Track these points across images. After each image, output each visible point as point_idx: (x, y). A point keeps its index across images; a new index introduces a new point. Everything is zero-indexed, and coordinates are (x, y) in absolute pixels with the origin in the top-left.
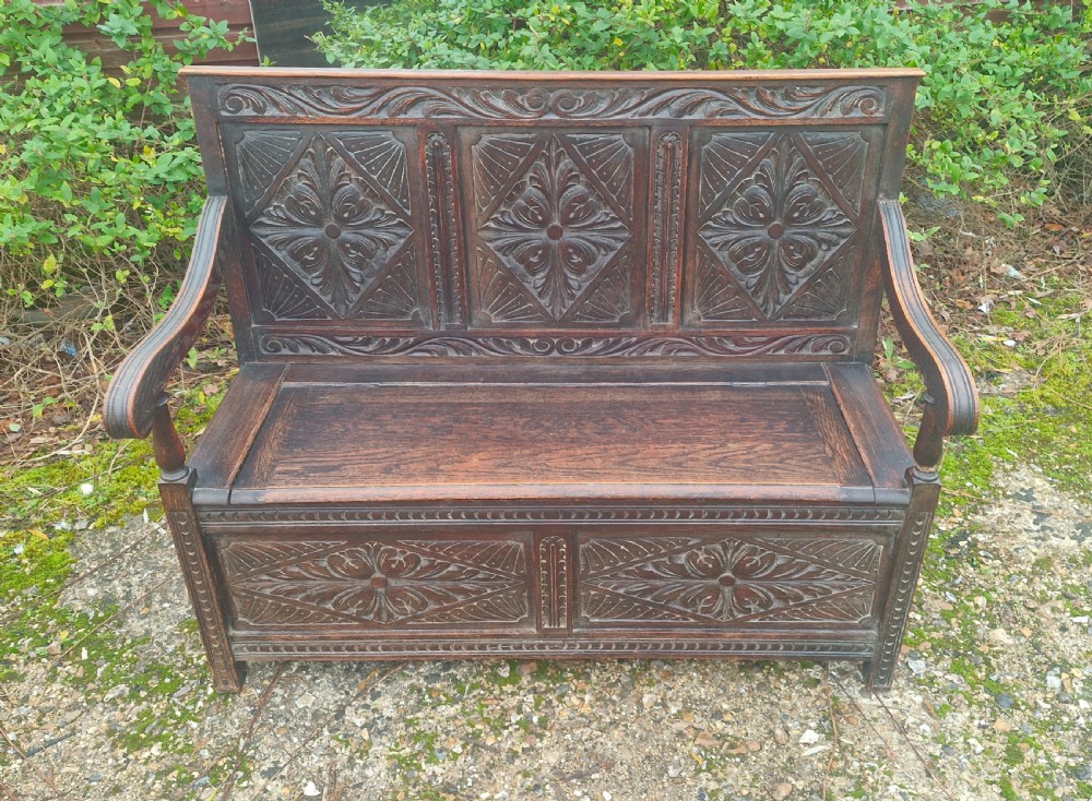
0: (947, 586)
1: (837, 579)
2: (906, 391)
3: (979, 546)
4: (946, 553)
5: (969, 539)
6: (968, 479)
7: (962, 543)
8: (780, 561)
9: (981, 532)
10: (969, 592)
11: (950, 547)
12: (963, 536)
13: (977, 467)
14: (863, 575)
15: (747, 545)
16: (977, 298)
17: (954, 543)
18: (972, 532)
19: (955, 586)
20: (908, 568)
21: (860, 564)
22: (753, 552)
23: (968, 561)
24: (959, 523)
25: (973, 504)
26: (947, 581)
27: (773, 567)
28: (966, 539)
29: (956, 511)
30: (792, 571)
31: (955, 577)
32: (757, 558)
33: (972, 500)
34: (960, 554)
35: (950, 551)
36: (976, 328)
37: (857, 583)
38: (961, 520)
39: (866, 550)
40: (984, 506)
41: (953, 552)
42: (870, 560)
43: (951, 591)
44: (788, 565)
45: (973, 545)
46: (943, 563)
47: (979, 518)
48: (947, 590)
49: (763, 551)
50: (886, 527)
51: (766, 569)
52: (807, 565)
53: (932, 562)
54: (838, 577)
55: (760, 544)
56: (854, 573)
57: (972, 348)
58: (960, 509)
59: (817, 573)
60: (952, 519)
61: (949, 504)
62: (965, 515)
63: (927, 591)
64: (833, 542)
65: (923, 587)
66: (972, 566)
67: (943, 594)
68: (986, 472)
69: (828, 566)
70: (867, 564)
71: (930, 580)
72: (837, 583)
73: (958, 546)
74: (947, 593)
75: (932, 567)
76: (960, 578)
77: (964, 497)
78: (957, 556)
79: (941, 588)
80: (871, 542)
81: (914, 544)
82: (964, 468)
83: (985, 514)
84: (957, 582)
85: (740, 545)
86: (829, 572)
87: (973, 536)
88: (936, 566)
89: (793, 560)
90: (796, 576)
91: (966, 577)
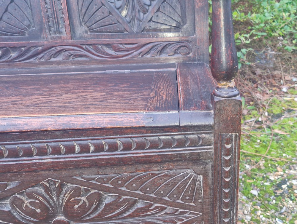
0: (277, 214)
1: (166, 214)
2: (251, 118)
3: (294, 187)
4: (275, 193)
5: (288, 183)
6: (284, 152)
7: (284, 186)
8: (108, 199)
9: (294, 179)
10: (291, 218)
11: (277, 189)
12: (284, 182)
13: (288, 147)
14: (190, 208)
15: (70, 185)
16: (281, 87)
17: (279, 186)
18: (289, 179)
19: (281, 214)
20: (227, 196)
21: (184, 196)
22: (77, 193)
23: (288, 197)
24: (281, 175)
25: (288, 165)
26: (277, 211)
27: (103, 206)
28: (285, 184)
29: (279, 169)
30: (122, 209)
31: (281, 208)
32: (84, 199)
33: (287, 163)
34: (283, 193)
35: (276, 191)
36: (282, 96)
37: (186, 215)
38: (282, 173)
39: (187, 181)
40: (294, 165)
41: (279, 192)
42: (193, 190)
43: (279, 218)
44: (116, 204)
45: (290, 187)
46: (274, 199)
47: (292, 172)
48: (276, 217)
49: (87, 191)
50: (198, 154)
51: (96, 209)
52: (135, 202)
53: (266, 200)
54: (167, 211)
55: (82, 183)
56: (181, 206)
57: (280, 102)
58: (281, 168)
59: (146, 209)
60: (277, 173)
61: (275, 165)
62: (284, 171)
63: (264, 219)
64: (154, 175)
65: (261, 216)
66: (291, 200)
67: (274, 220)
68: (293, 149)
69: (154, 200)
70: (191, 196)
71: (265, 211)
72: (167, 217)
73: (282, 189)
74: (277, 219)
75: (267, 202)
76: (284, 208)
77: (282, 161)
78: (281, 195)
79: (273, 216)
80: (190, 172)
81: (227, 169)
82: (282, 148)
83: (295, 170)
84: (283, 211)
85: (61, 186)
86: (157, 207)
87: (290, 181)
88: (269, 201)
89: (120, 197)
90: (127, 214)
91: (288, 208)
